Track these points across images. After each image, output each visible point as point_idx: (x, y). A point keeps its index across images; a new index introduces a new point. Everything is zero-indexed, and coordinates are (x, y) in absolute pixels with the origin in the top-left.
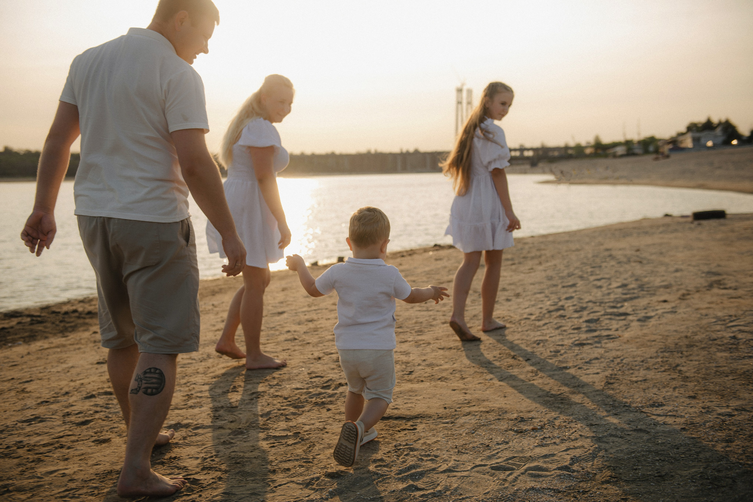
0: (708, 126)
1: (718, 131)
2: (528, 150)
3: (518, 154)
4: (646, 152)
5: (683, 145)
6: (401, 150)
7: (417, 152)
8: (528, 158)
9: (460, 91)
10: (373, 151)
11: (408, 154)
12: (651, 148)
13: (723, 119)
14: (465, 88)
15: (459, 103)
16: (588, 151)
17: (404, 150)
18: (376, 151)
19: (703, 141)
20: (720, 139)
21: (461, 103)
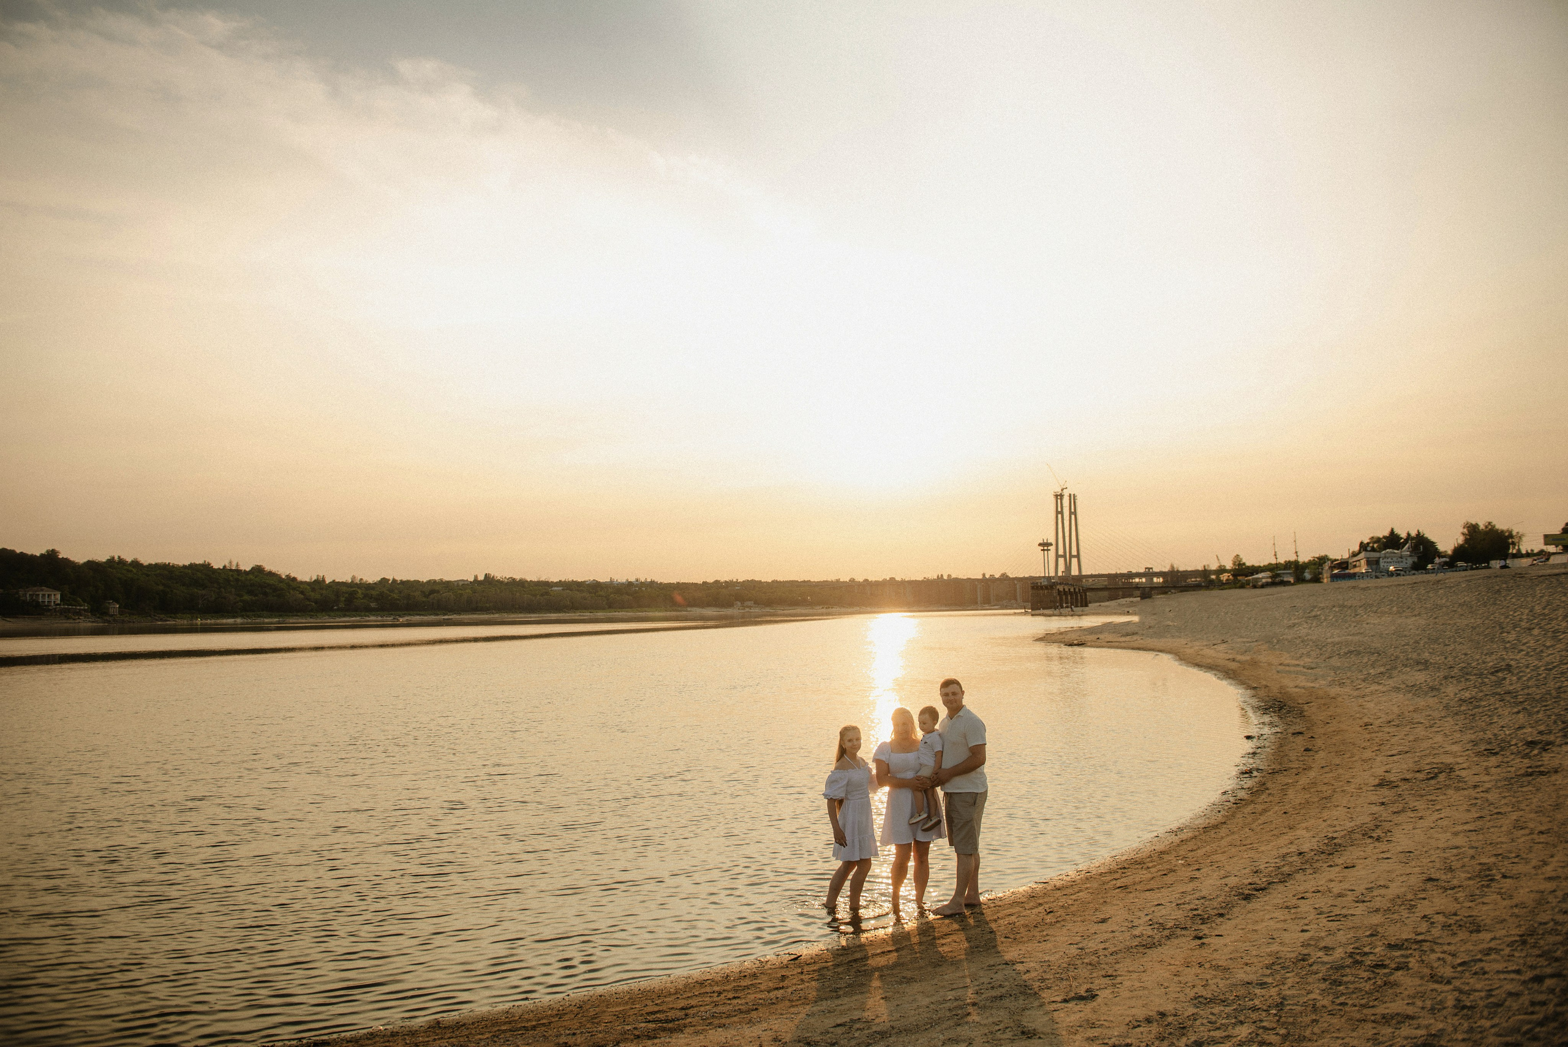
0: (1392, 541)
1: (1406, 550)
2: (1157, 575)
3: (1143, 580)
4: (1300, 580)
5: (1356, 570)
6: (984, 575)
7: (1004, 578)
9: (1059, 497)
10: (946, 577)
11: (993, 579)
12: (1307, 575)
13: (1413, 533)
14: (1066, 493)
15: (1059, 512)
16: (1224, 577)
17: (987, 576)
18: (949, 576)
19: (1382, 564)
20: (1410, 561)
21: (1062, 513)
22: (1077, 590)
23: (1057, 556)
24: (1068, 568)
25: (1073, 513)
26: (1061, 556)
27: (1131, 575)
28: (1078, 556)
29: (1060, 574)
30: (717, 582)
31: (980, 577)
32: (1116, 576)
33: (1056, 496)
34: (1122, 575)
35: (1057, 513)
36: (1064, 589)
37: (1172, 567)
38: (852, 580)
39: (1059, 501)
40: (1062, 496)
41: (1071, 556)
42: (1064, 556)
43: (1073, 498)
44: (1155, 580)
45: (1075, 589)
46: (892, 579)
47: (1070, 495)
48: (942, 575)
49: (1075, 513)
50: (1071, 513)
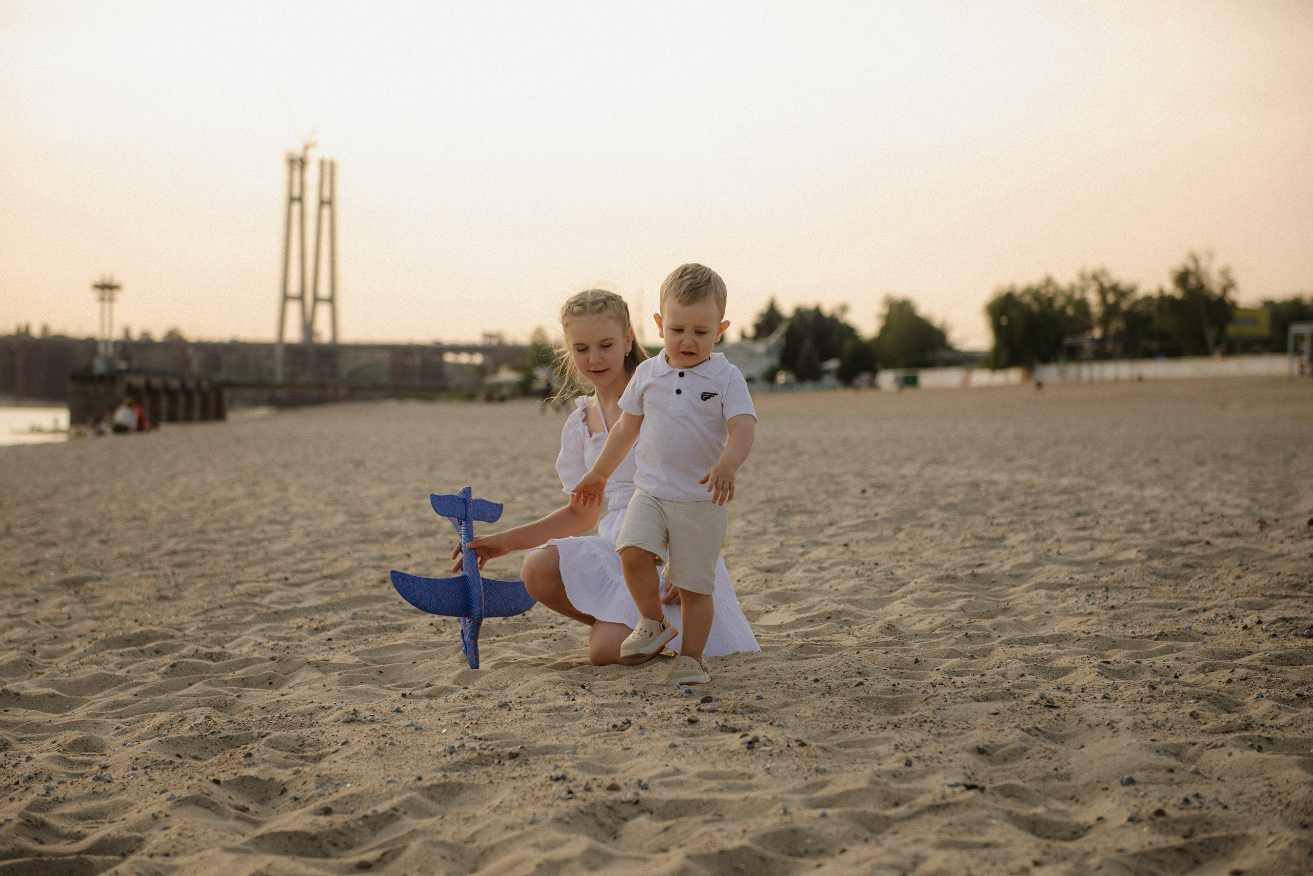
3: (478, 360)
6: (127, 331)
7: (174, 341)
9: (298, 163)
10: (36, 331)
11: (146, 344)
15: (296, 199)
17: (136, 335)
18: (45, 329)
21: (300, 199)
23: (286, 298)
24: (308, 327)
25: (326, 203)
26: (294, 298)
28: (331, 300)
33: (291, 162)
35: (292, 199)
39: (297, 174)
40: (303, 163)
41: (316, 300)
42: (301, 298)
43: (329, 169)
47: (322, 163)
48: (27, 329)
49: (330, 203)
50: (322, 203)
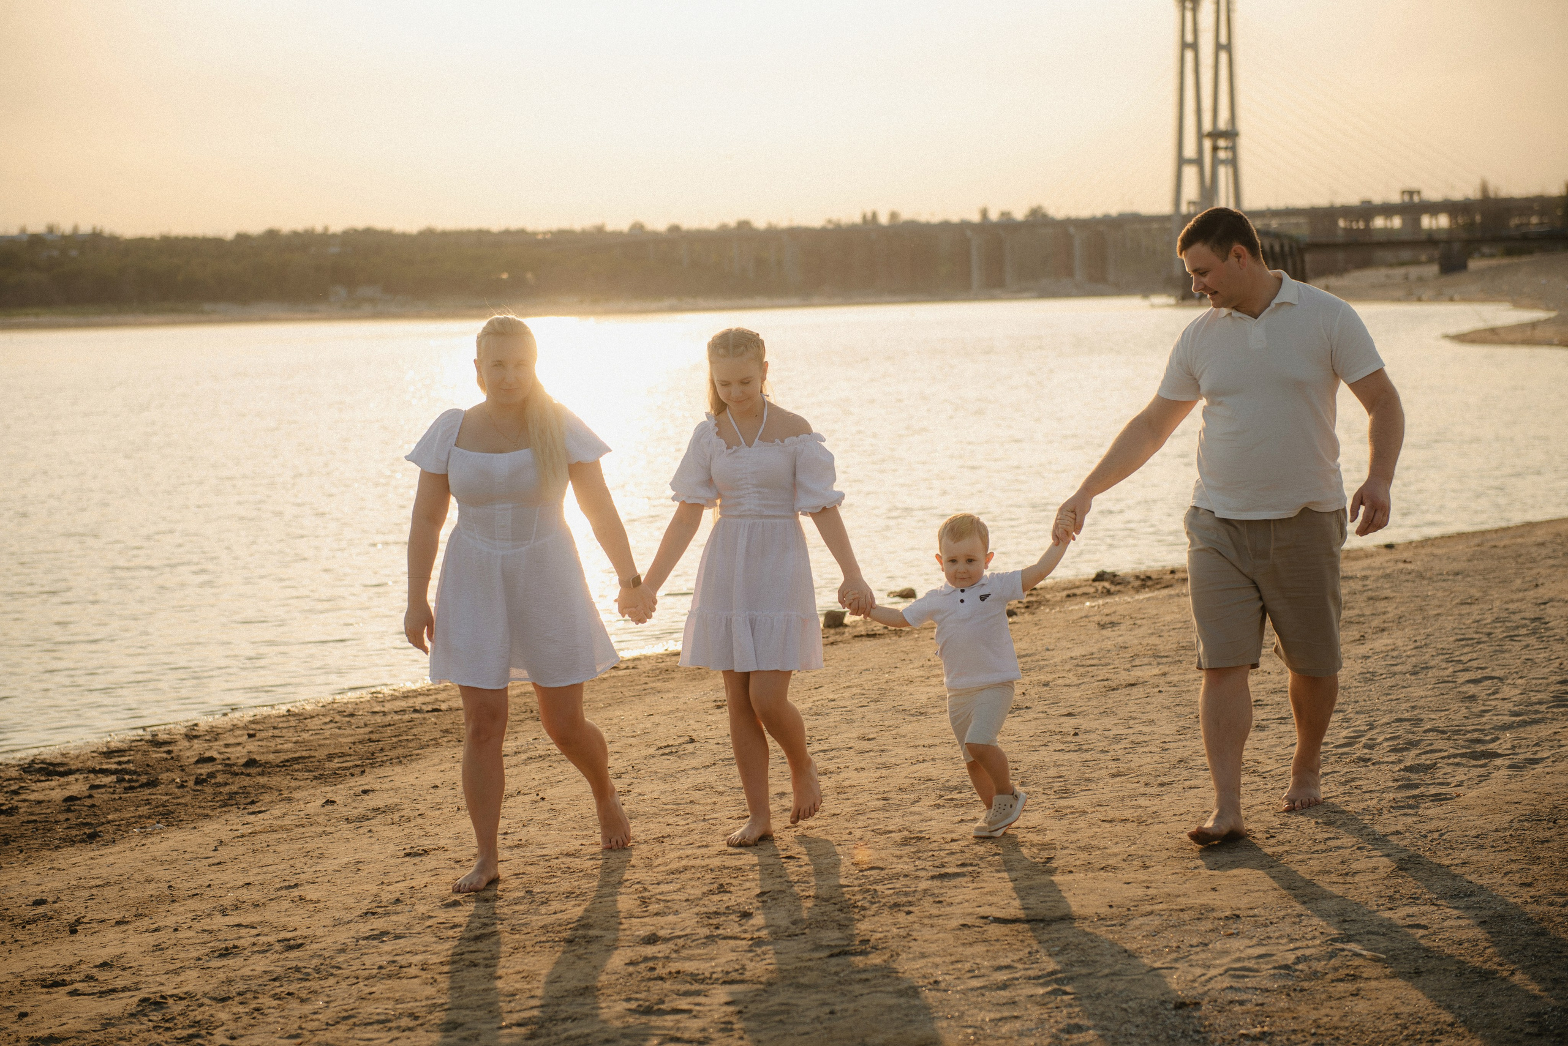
2: (1434, 208)
3: (1397, 222)
6: (984, 213)
7: (1038, 220)
8: (1431, 240)
10: (884, 219)
11: (1007, 225)
15: (1189, 46)
17: (994, 216)
18: (894, 216)
21: (1195, 46)
22: (1286, 249)
23: (1181, 161)
24: (1208, 190)
25: (1223, 47)
26: (1190, 162)
27: (1367, 210)
29: (1184, 209)
30: (272, 235)
31: (975, 217)
32: (1330, 214)
34: (1347, 211)
35: (1184, 46)
36: (1272, 247)
37: (1484, 189)
38: (638, 228)
39: (1189, 15)
40: (1195, 2)
41: (1216, 162)
42: (1199, 162)
44: (1426, 222)
45: (1282, 246)
46: (744, 225)
48: (874, 215)
49: (1228, 48)
50: (1218, 47)
